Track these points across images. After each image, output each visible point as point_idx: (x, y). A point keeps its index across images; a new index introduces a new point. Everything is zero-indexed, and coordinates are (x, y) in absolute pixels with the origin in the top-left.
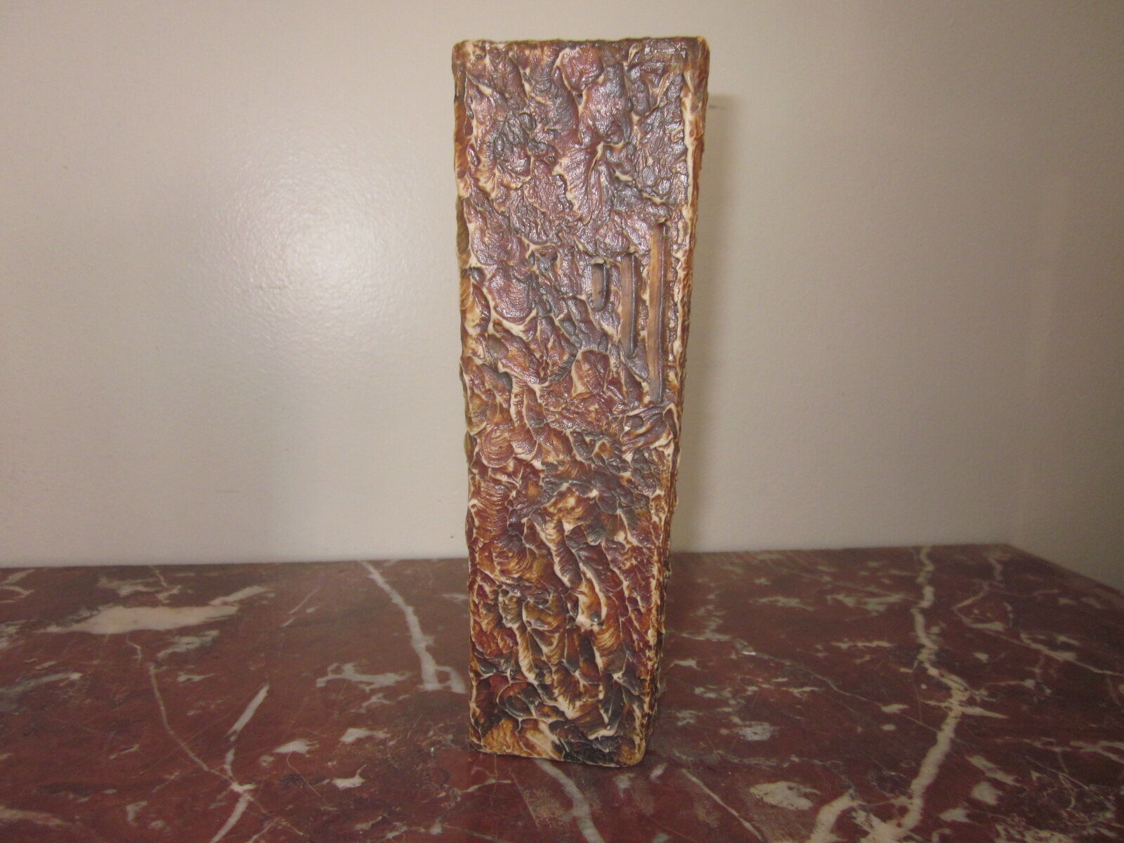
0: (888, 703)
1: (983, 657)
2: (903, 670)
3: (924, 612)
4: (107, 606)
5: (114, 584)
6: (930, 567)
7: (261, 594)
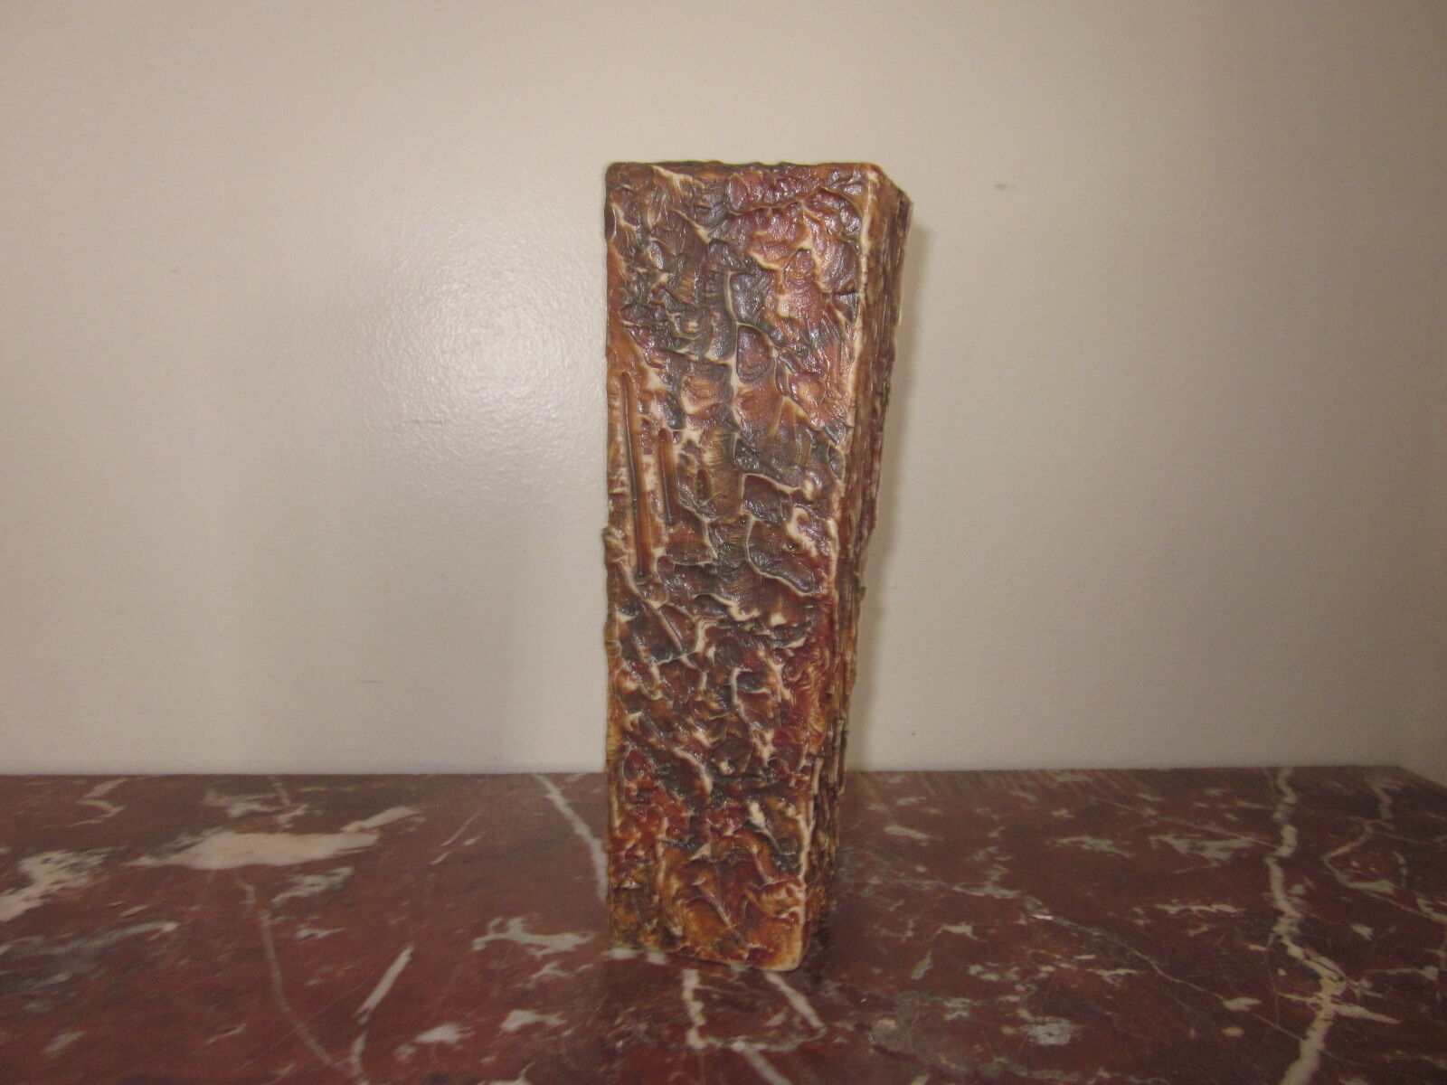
0: (1231, 996)
1: (1364, 931)
2: (1253, 947)
3: (1282, 862)
4: (213, 830)
5: (224, 801)
6: (1291, 798)
7: (408, 817)
